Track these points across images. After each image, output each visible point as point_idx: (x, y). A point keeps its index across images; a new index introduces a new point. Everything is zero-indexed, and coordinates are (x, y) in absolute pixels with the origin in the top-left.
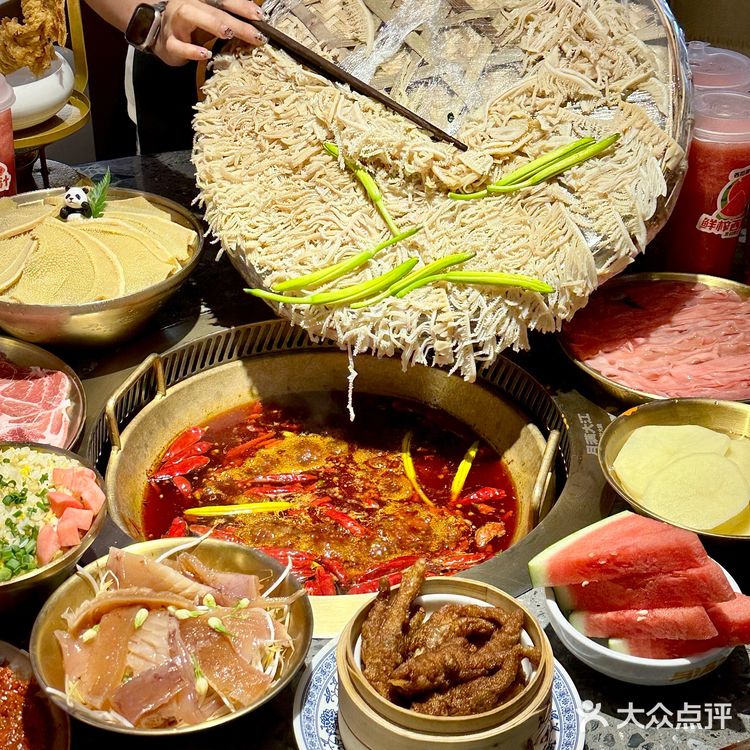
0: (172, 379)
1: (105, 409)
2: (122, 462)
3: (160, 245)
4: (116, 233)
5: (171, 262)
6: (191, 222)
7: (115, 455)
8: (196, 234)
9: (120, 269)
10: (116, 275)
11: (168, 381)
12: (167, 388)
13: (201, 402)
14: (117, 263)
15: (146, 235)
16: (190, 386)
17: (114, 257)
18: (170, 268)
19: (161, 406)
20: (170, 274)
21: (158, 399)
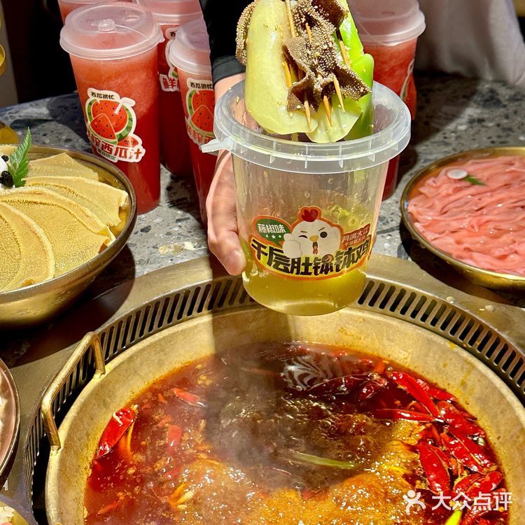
0: (111, 353)
1: (41, 404)
2: (62, 461)
3: (90, 213)
4: (41, 203)
5: (103, 233)
6: (121, 181)
7: (55, 457)
8: (127, 194)
9: (48, 246)
10: (45, 252)
11: (107, 355)
12: (106, 363)
13: (142, 374)
14: (44, 238)
15: (73, 202)
16: (131, 359)
17: (40, 231)
18: (102, 240)
19: (102, 385)
20: (104, 247)
21: (97, 378)
